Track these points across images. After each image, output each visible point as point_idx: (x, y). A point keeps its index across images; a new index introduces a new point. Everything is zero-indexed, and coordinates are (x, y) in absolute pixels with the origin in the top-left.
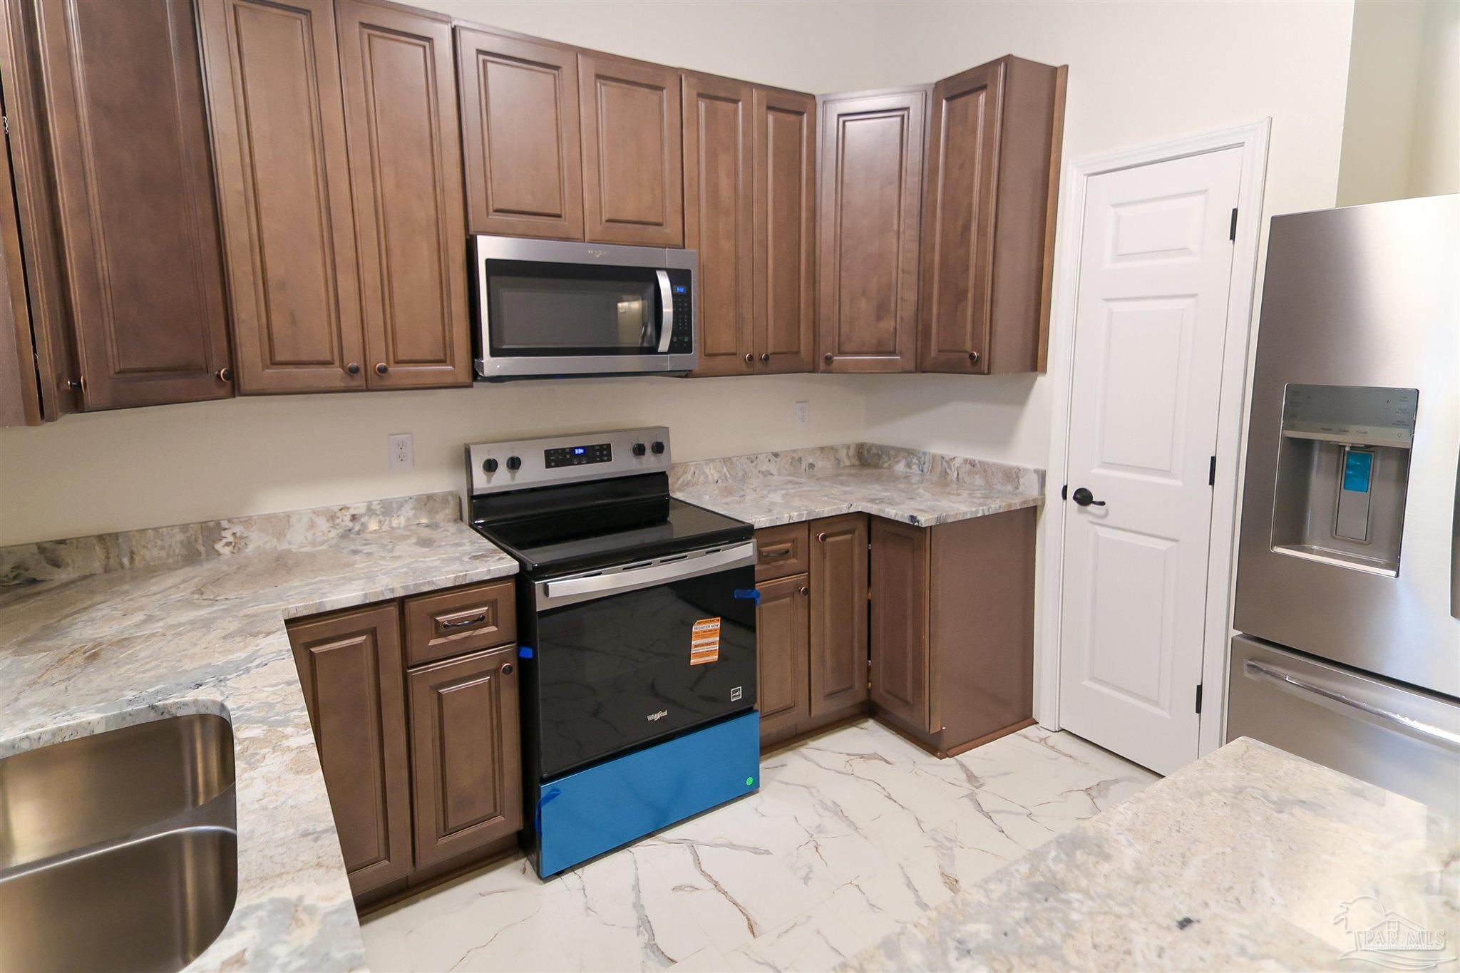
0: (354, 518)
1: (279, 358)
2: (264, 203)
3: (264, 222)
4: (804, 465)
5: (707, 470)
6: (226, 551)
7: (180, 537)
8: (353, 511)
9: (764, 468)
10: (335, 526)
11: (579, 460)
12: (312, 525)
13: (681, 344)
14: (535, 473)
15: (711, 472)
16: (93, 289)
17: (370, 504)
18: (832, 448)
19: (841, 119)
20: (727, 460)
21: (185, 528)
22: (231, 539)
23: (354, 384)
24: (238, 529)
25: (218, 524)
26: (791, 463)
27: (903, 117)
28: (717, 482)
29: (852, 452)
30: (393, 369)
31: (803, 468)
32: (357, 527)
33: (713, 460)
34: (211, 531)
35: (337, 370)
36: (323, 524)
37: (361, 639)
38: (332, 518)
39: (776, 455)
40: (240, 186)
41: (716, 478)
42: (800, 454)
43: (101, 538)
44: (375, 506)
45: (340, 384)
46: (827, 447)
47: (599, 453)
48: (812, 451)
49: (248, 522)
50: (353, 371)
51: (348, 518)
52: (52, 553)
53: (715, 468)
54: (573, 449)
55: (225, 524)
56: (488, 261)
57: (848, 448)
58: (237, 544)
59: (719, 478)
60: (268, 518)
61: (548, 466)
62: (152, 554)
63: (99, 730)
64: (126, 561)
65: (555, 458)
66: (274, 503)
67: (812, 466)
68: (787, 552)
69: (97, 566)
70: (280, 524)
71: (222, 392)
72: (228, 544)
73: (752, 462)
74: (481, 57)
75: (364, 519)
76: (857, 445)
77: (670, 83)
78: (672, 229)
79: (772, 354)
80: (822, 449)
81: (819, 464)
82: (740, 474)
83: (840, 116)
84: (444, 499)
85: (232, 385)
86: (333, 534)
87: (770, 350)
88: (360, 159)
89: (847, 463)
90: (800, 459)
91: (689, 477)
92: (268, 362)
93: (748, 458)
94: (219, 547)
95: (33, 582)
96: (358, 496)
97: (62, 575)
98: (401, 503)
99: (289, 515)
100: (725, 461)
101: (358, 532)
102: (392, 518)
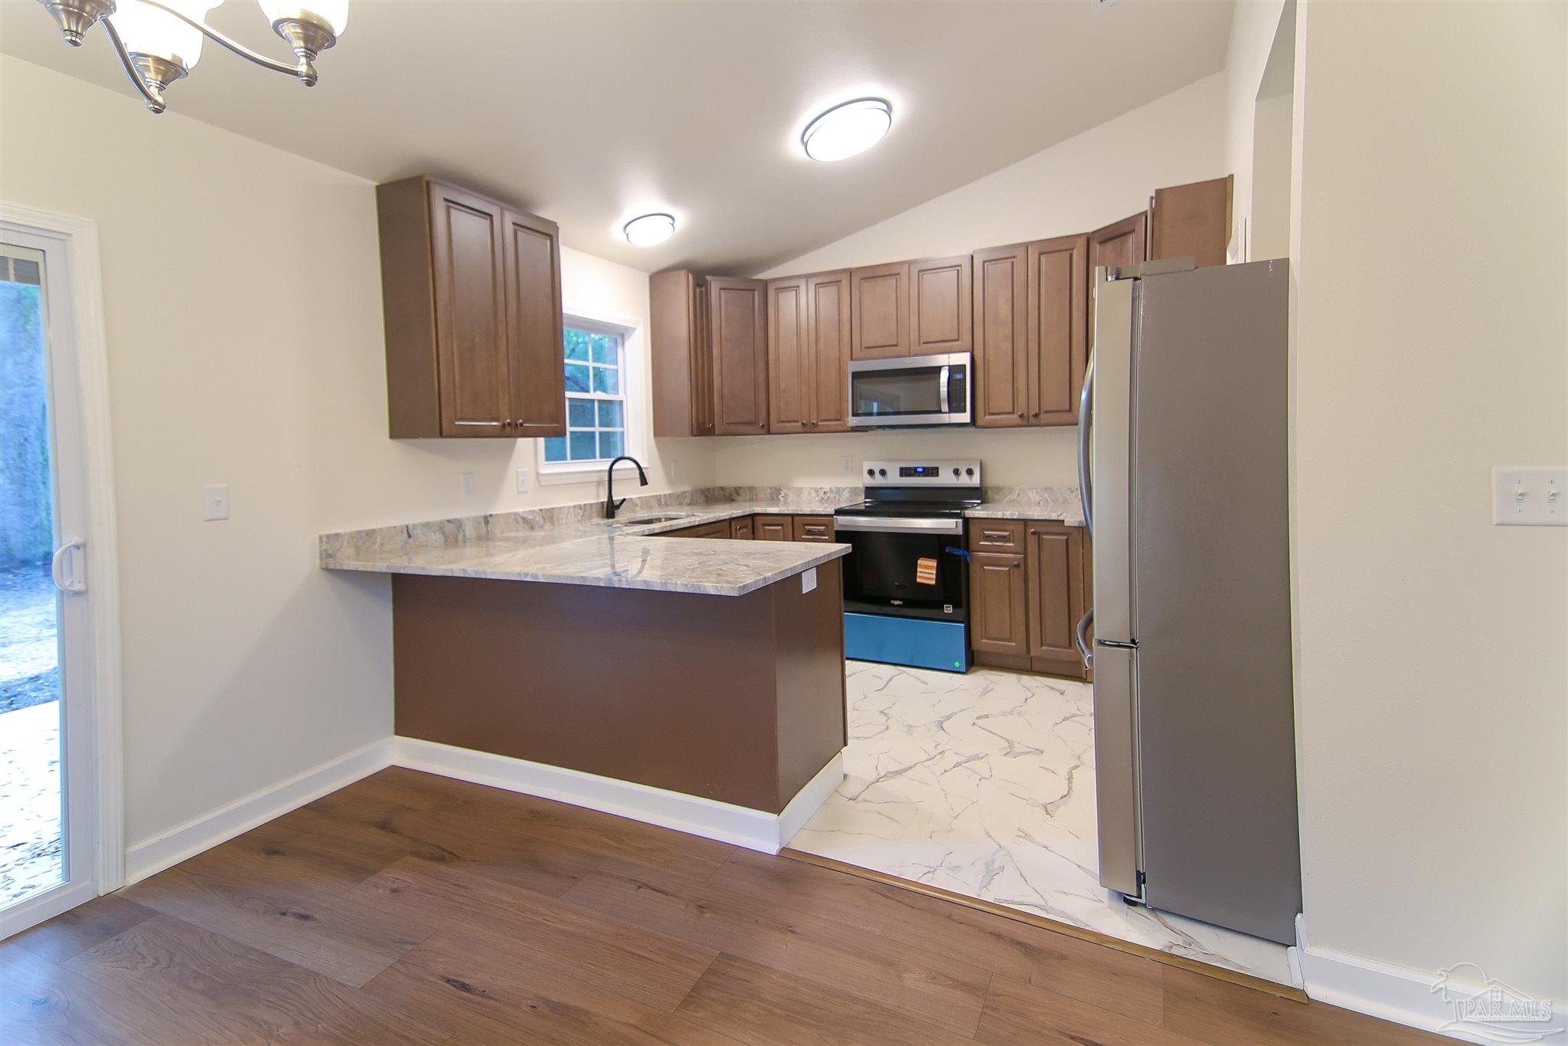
0: (825, 493)
1: (783, 420)
2: (781, 361)
3: (781, 368)
5: (1030, 494)
6: (782, 499)
7: (769, 491)
8: (825, 490)
10: (818, 495)
11: (919, 474)
12: (810, 493)
13: (959, 408)
14: (894, 479)
15: (1034, 496)
16: (722, 397)
17: (831, 489)
21: (771, 488)
23: (805, 430)
24: (786, 491)
25: (780, 488)
28: (1039, 503)
30: (820, 424)
32: (825, 497)
34: (778, 490)
35: (800, 424)
36: (814, 494)
37: (780, 528)
38: (817, 492)
40: (774, 356)
41: (1038, 500)
43: (749, 488)
44: (834, 489)
45: (800, 430)
47: (933, 472)
49: (789, 489)
50: (805, 424)
51: (822, 492)
52: (737, 491)
54: (916, 468)
55: (782, 488)
56: (853, 373)
58: (786, 497)
59: (1041, 500)
60: (795, 488)
61: (901, 475)
62: (761, 496)
65: (905, 472)
66: (797, 483)
68: (1005, 537)
71: (763, 432)
72: (783, 497)
73: (1072, 492)
74: (862, 281)
75: (828, 494)
78: (965, 340)
85: (766, 430)
86: (816, 499)
88: (812, 337)
91: (1014, 497)
92: (780, 421)
93: (1069, 489)
94: (780, 497)
95: (733, 500)
96: (827, 484)
97: (739, 499)
98: (844, 489)
99: (802, 488)
100: (1046, 489)
101: (826, 500)
102: (840, 496)
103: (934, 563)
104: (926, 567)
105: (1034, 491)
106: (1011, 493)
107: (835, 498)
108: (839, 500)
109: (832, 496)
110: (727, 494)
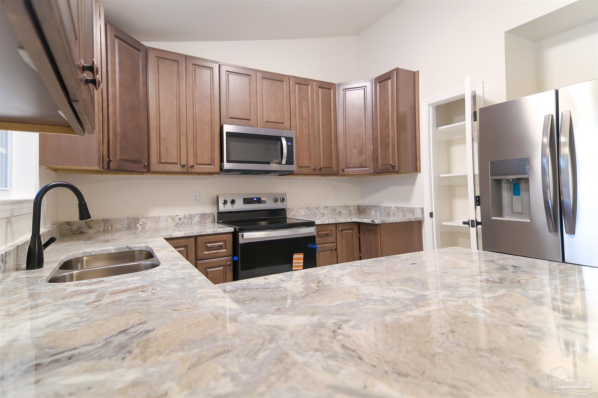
0: (180, 219)
1: (162, 161)
2: (161, 115)
3: (161, 120)
4: (337, 211)
5: (301, 211)
6: (140, 227)
7: (126, 221)
8: (179, 217)
9: (322, 212)
10: (174, 222)
11: (255, 202)
12: (167, 221)
13: (290, 162)
14: (240, 206)
17: (185, 215)
18: (347, 206)
19: (344, 91)
20: (308, 208)
21: (128, 219)
22: (141, 223)
23: (183, 170)
24: (144, 220)
25: (138, 218)
26: (332, 211)
27: (365, 89)
28: (304, 216)
29: (355, 208)
30: (196, 166)
31: (337, 213)
32: (181, 223)
33: (303, 208)
34: (136, 220)
35: (178, 165)
36: (170, 221)
37: (183, 248)
38: (173, 218)
39: (326, 207)
40: (155, 110)
41: (304, 214)
42: (335, 208)
43: (103, 220)
44: (187, 216)
45: (179, 170)
46: (346, 206)
48: (340, 207)
49: (147, 218)
50: (183, 166)
51: (178, 219)
53: (304, 210)
54: (253, 199)
55: (140, 218)
56: (227, 133)
57: (354, 206)
58: (143, 225)
60: (153, 217)
61: (244, 204)
62: (117, 226)
63: (113, 252)
64: (110, 228)
65: (247, 201)
66: (155, 213)
67: (340, 212)
68: (328, 234)
69: (101, 229)
70: (157, 220)
71: (144, 171)
72: (141, 225)
73: (317, 209)
74: (227, 73)
75: (183, 220)
76: (357, 206)
77: (286, 80)
78: (287, 124)
79: (322, 168)
80: (344, 206)
81: (343, 212)
82: (313, 213)
83: (344, 89)
84: (209, 215)
85: (147, 169)
86: (173, 224)
87: (322, 167)
88: (190, 102)
89: (354, 212)
90: (335, 209)
91: (294, 213)
92: (159, 162)
93: (316, 208)
94: (138, 225)
95: (82, 233)
96: (181, 212)
97: (91, 231)
98: (195, 216)
99: (159, 217)
100: (307, 208)
101: (181, 224)
102: (192, 220)
103: (301, 256)
104: (298, 259)
105: (302, 209)
106: (292, 211)
107: (188, 222)
108: (191, 223)
109: (186, 221)
110: (75, 228)
